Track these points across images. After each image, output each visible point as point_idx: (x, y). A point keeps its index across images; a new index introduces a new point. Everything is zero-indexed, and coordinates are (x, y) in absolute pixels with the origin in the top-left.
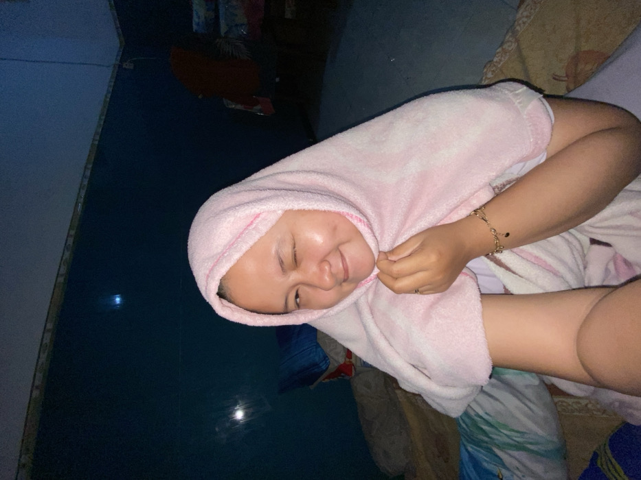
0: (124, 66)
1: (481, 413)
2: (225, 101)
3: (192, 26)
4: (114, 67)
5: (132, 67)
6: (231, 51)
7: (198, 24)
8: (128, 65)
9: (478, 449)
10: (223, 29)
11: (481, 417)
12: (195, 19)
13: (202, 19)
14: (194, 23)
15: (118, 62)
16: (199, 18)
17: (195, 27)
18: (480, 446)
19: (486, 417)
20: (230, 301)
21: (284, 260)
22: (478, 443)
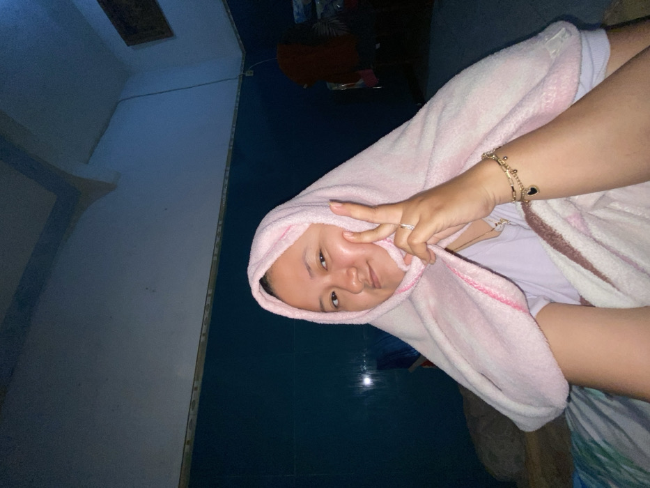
0: (247, 75)
1: (597, 438)
2: (329, 85)
3: (293, 17)
4: (240, 78)
5: (252, 75)
6: (328, 32)
7: (298, 14)
8: (249, 74)
9: (593, 479)
10: (319, 10)
11: (596, 443)
12: (295, 9)
13: (302, 7)
14: (295, 14)
15: (242, 73)
16: (298, 7)
17: (296, 17)
18: (595, 478)
19: (603, 445)
20: (278, 298)
21: (310, 266)
22: (592, 474)
